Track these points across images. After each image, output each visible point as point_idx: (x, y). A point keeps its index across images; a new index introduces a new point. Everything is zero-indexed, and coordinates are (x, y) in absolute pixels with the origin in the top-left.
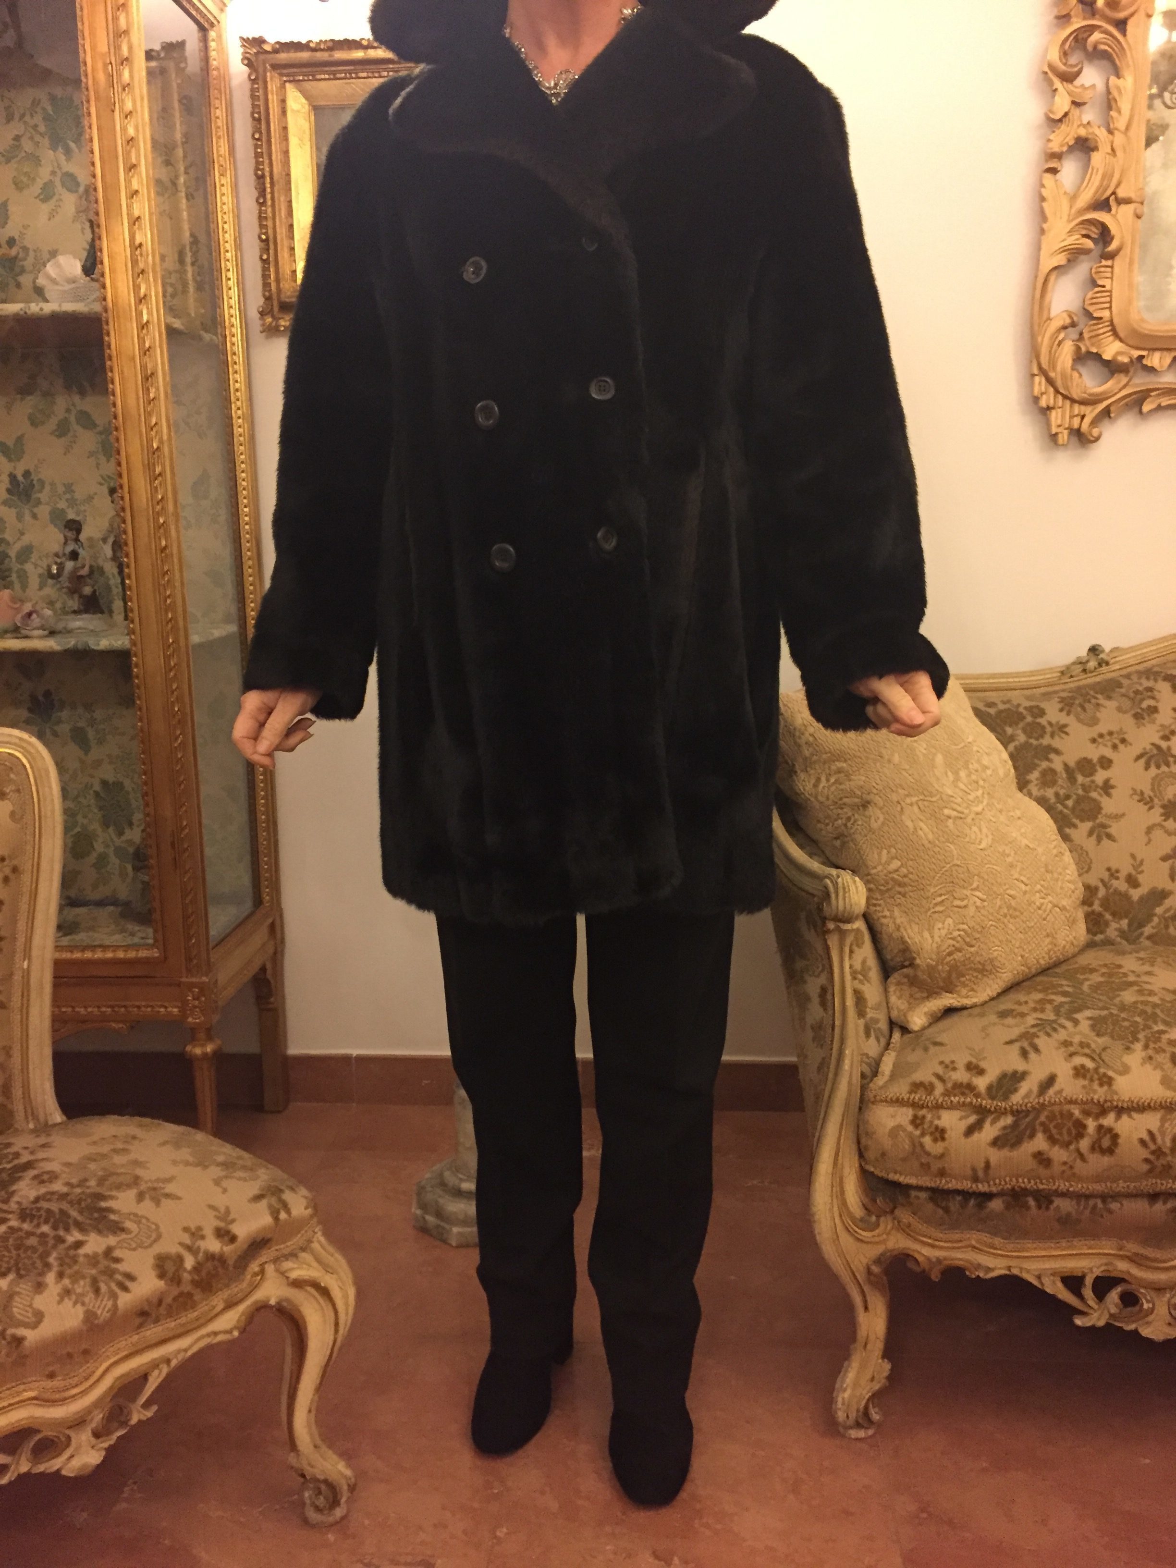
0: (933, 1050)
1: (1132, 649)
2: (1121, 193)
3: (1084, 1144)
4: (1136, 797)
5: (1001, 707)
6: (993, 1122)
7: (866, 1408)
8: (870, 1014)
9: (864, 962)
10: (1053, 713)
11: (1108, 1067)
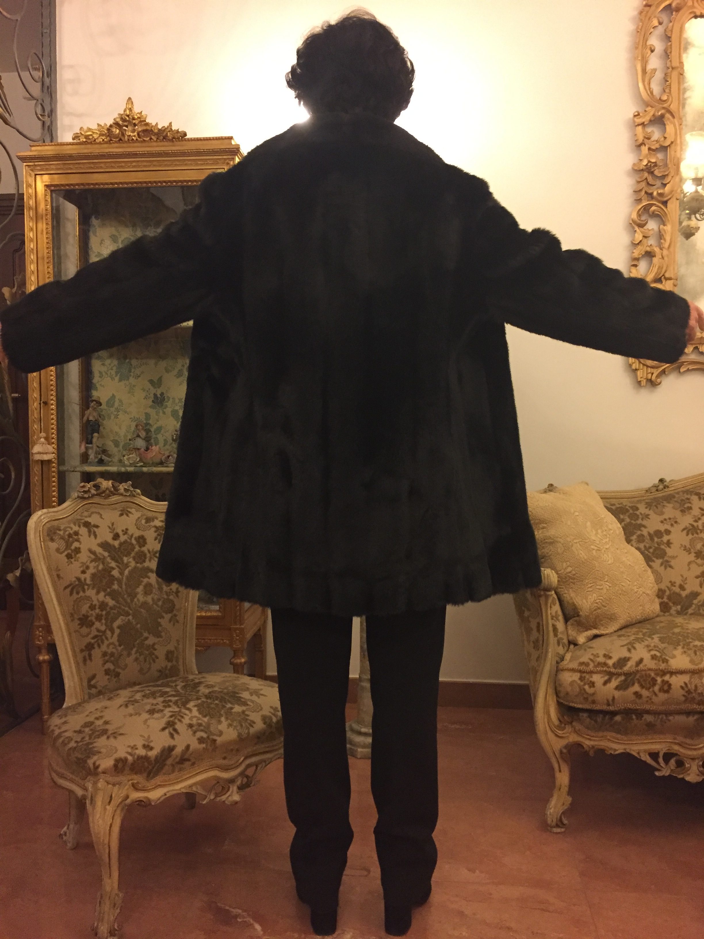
0: (588, 650)
1: (680, 481)
2: (667, 275)
3: (656, 688)
4: (683, 548)
5: (618, 506)
6: (616, 679)
7: (561, 817)
8: (560, 636)
9: (556, 612)
10: (642, 509)
11: (666, 655)
